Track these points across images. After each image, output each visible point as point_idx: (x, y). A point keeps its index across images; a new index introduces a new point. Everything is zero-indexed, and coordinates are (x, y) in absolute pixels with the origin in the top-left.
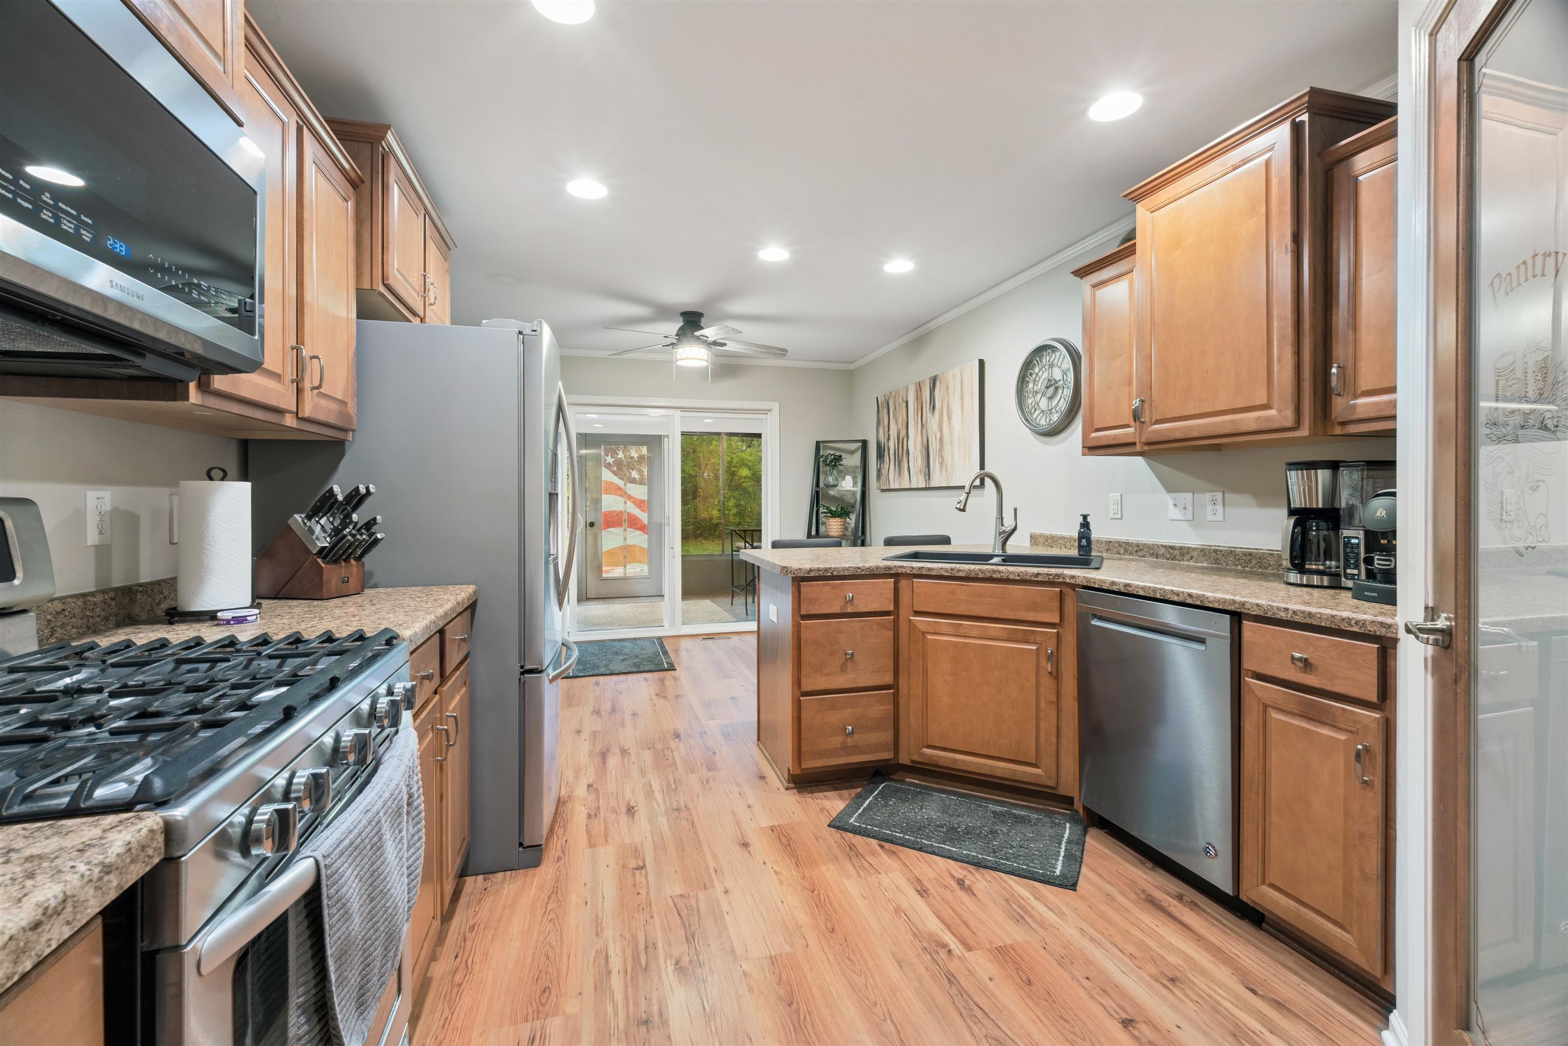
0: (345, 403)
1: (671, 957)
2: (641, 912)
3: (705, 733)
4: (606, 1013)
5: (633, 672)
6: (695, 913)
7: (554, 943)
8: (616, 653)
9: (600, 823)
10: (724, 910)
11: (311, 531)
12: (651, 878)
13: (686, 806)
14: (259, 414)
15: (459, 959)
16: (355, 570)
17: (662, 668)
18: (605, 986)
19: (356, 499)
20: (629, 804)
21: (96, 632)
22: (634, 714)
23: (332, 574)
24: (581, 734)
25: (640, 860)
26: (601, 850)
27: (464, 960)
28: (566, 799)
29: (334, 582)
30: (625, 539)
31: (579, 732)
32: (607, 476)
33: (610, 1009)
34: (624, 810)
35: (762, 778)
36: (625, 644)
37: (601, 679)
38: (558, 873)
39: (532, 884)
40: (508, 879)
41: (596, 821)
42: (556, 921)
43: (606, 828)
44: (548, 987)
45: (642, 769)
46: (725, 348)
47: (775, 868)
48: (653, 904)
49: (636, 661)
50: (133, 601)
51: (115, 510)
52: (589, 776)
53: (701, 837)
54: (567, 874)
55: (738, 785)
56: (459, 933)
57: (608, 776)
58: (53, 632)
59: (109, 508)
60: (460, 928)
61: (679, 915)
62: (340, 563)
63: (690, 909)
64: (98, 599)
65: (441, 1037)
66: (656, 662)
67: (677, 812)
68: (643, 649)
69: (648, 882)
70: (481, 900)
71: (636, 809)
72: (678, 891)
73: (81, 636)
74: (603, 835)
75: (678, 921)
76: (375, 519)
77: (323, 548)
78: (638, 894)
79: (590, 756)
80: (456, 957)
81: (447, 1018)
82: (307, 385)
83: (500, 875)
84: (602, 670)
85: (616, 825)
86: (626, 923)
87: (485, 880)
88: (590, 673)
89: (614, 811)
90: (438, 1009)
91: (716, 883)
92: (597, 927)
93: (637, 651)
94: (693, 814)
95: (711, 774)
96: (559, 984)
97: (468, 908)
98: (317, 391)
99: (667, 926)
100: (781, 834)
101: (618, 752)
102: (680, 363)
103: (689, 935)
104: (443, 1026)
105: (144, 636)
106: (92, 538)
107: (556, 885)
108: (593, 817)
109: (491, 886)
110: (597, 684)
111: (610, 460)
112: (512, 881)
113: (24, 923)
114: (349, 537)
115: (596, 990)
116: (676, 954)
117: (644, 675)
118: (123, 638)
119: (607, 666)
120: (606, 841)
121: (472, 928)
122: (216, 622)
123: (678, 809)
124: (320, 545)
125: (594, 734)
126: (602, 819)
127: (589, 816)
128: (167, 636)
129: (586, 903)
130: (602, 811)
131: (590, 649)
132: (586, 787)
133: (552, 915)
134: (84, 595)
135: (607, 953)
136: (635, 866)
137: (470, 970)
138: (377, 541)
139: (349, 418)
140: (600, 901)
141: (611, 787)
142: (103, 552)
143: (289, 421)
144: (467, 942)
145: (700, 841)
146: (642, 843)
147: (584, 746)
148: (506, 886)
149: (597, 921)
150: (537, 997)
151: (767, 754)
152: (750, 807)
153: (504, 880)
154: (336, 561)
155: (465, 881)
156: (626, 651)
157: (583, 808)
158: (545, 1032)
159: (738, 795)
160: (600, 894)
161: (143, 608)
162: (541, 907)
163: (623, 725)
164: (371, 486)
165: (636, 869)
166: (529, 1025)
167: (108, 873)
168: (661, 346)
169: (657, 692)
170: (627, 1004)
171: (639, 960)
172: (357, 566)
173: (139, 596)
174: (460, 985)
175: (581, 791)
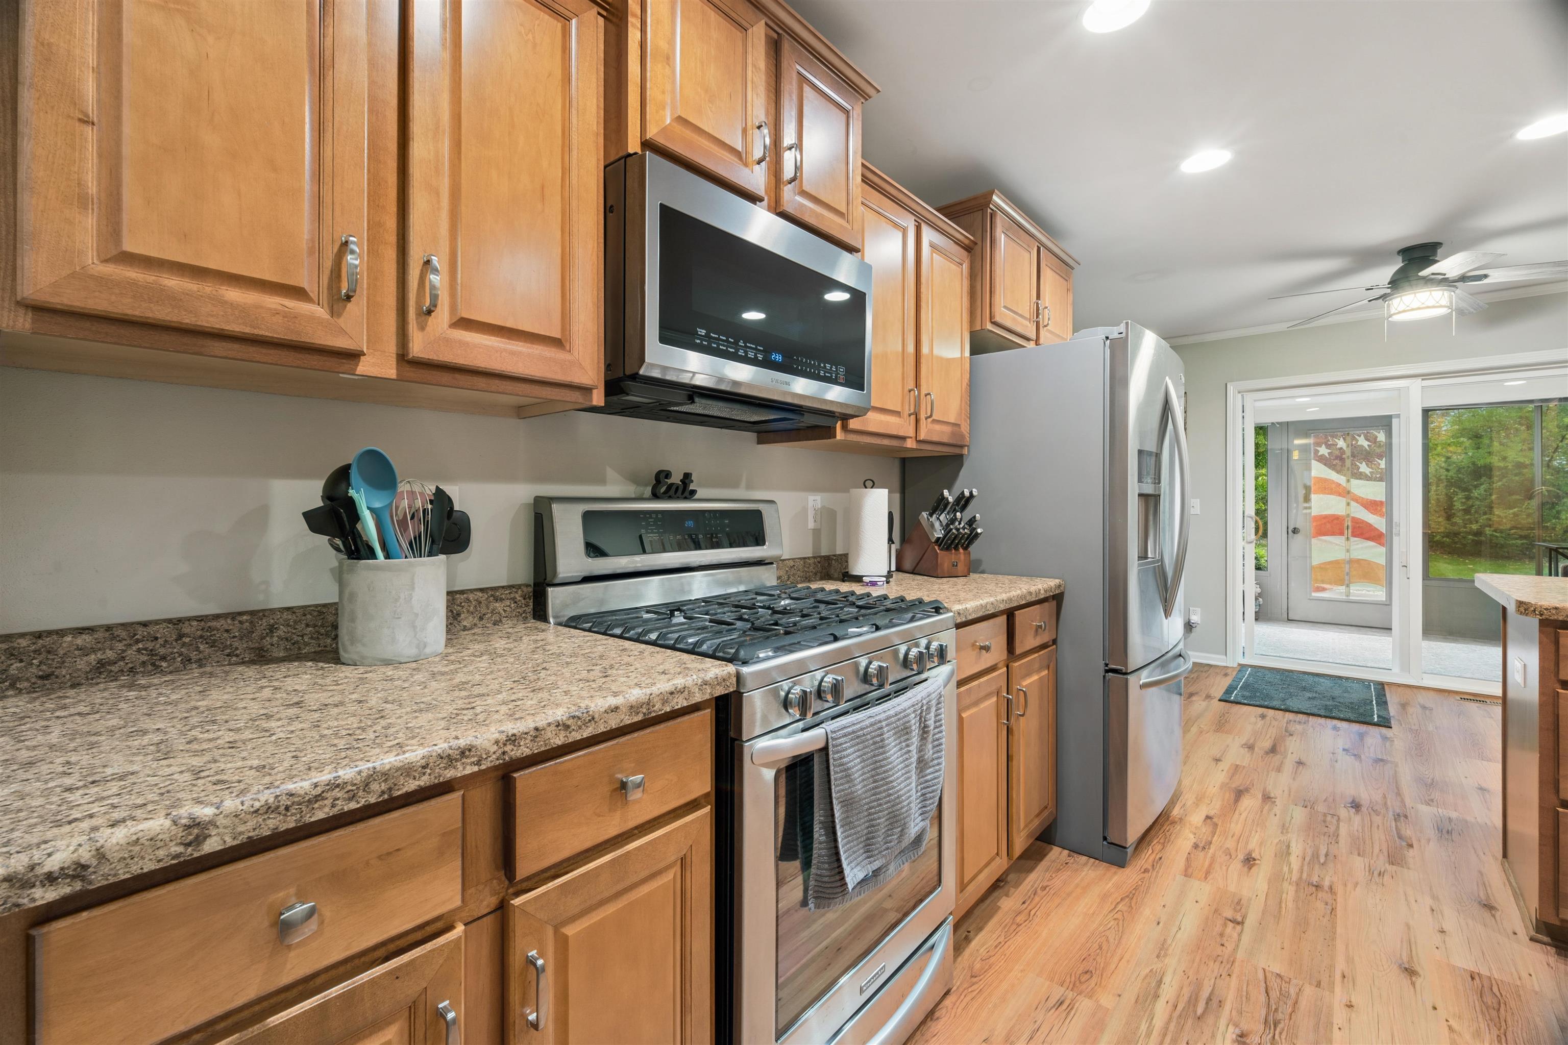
0: (958, 425)
1: (1236, 1025)
2: (1217, 964)
3: (1406, 817)
4: (1138, 1028)
5: (1319, 716)
6: (1290, 1003)
7: (1111, 940)
8: (1304, 689)
9: (1205, 857)
10: (1335, 1022)
11: (932, 525)
12: (1246, 938)
13: (1331, 888)
14: (886, 442)
15: (1025, 906)
16: (962, 557)
17: (1368, 719)
18: (1147, 1005)
19: (963, 502)
20: (1250, 854)
21: (809, 581)
22: (1300, 763)
23: (945, 558)
24: (1219, 763)
25: (1239, 914)
26: (1195, 884)
27: (1029, 908)
28: (1176, 820)
29: (946, 565)
30: (1348, 551)
31: (1217, 760)
32: (1318, 470)
33: (1144, 1027)
34: (1241, 857)
35: (1489, 907)
36: (1322, 680)
37: (1271, 713)
38: (1140, 883)
39: (1110, 880)
40: (1090, 864)
41: (1202, 854)
42: (1121, 922)
43: (1210, 865)
44: (1091, 972)
45: (1284, 825)
46: (1486, 281)
47: (1452, 1022)
48: (1237, 964)
49: (1330, 703)
50: (830, 565)
51: (823, 507)
52: (1214, 808)
53: (1339, 930)
54: (1149, 887)
55: (1435, 898)
56: (1032, 886)
57: (1236, 816)
58: (789, 578)
59: (820, 506)
60: (1035, 883)
61: (1267, 992)
62: (951, 550)
63: (1284, 995)
64: (811, 561)
65: (991, 953)
66: (1361, 711)
67: (1314, 889)
68: (1346, 691)
69: (1239, 940)
70: (1059, 870)
71: (1257, 862)
72: (1276, 968)
73: (802, 582)
74: (1204, 870)
75: (1263, 998)
76: (975, 517)
77: (938, 539)
78: (1223, 945)
79: (1221, 788)
80: (1024, 903)
81: (1000, 943)
82: (923, 416)
83: (1084, 858)
84: (1275, 703)
85: (1224, 868)
86: (1195, 964)
87: (1069, 856)
88: (1258, 703)
89: (1228, 853)
90: (997, 932)
91: (1338, 989)
92: (1161, 950)
93: (1337, 692)
94: (1339, 900)
95: (1389, 868)
96: (1102, 975)
97: (1047, 870)
98: (931, 419)
99: (1245, 994)
100: (1486, 989)
101: (1260, 796)
102: (1396, 318)
103: (1271, 1019)
104: (996, 947)
105: (830, 586)
106: (811, 525)
107: (1134, 892)
108: (1200, 849)
109: (1073, 864)
110: (1263, 717)
111: (1323, 451)
112: (1093, 868)
113: (667, 689)
114: (954, 531)
115: (1136, 1002)
116: (1245, 1026)
117: (1335, 722)
118: (820, 586)
119: (1284, 700)
120: (1206, 878)
121: (1044, 888)
122: (861, 584)
123: (1317, 886)
124: (937, 535)
125: (1236, 768)
126: (1209, 855)
127: (1196, 846)
128: (824, 586)
129: (1158, 923)
130: (1213, 847)
131: (1269, 676)
132: (1204, 817)
133: (1119, 916)
134: (805, 558)
135: (1161, 978)
136: (1230, 917)
137: (1031, 919)
138: (977, 535)
139: (962, 436)
140: (1175, 929)
141: (1236, 827)
142: (816, 532)
143: (910, 444)
144: (1036, 896)
145: (1335, 933)
146: (1250, 899)
147: (1219, 776)
148: (1086, 869)
149: (1163, 945)
150: (1079, 973)
151: (1512, 880)
152: (1442, 932)
153: (1086, 864)
154: (948, 548)
155: (1052, 849)
156: (1320, 688)
157: (1192, 836)
158: (1075, 1004)
159: (1428, 910)
160: (1177, 923)
161: (836, 570)
162: (1111, 903)
163: (1279, 770)
164: (974, 490)
165: (1230, 921)
166: (1063, 989)
167: (706, 685)
168: (1366, 302)
169: (1346, 747)
170: (1165, 1035)
171: (1195, 1006)
172: (965, 554)
173: (833, 562)
174: (1019, 925)
175: (1196, 818)
